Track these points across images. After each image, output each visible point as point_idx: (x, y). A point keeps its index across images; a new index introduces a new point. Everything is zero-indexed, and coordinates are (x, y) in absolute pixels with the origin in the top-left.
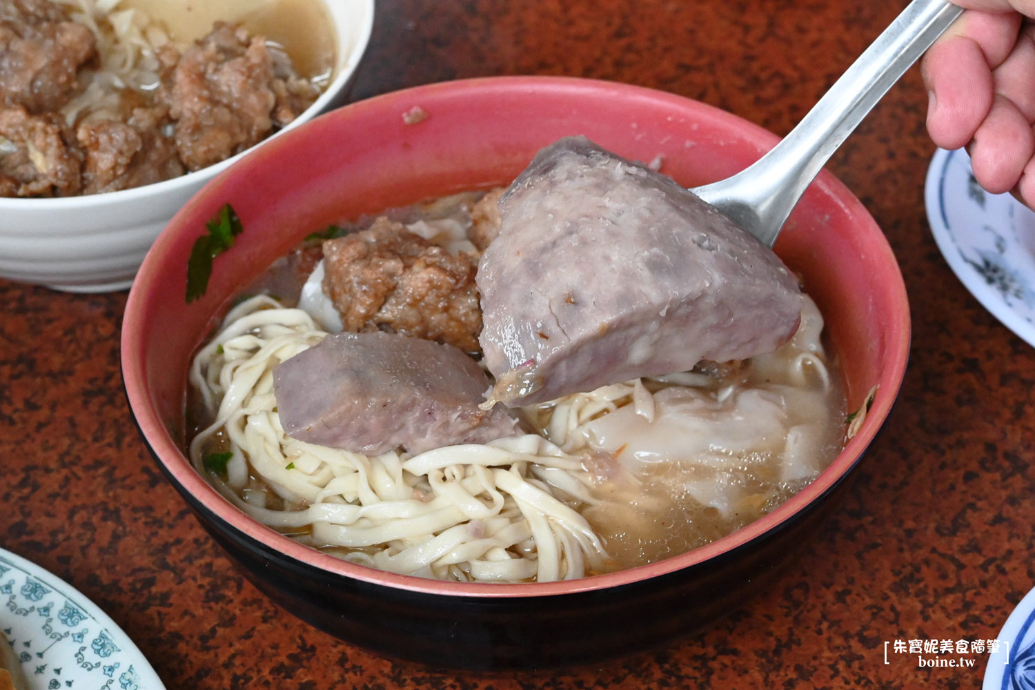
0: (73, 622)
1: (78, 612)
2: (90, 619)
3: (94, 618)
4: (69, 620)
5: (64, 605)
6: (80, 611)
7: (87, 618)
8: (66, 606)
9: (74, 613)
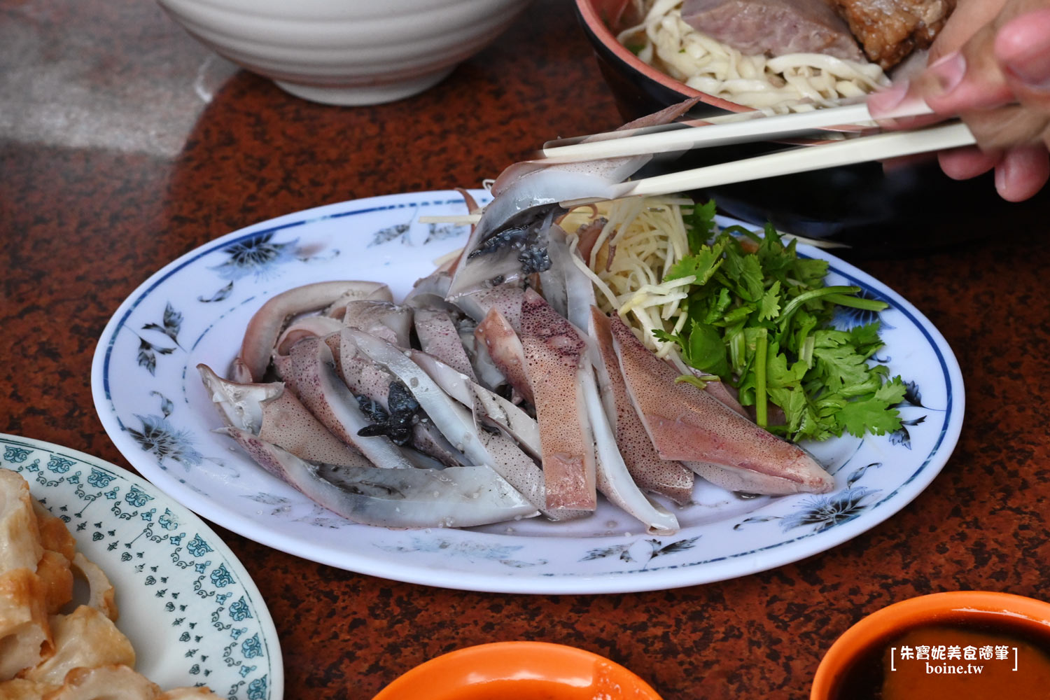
0: (103, 484)
1: (106, 475)
2: (119, 479)
3: (122, 477)
4: (99, 483)
5: (91, 472)
6: (107, 473)
7: (115, 478)
8: (93, 472)
9: (102, 476)
